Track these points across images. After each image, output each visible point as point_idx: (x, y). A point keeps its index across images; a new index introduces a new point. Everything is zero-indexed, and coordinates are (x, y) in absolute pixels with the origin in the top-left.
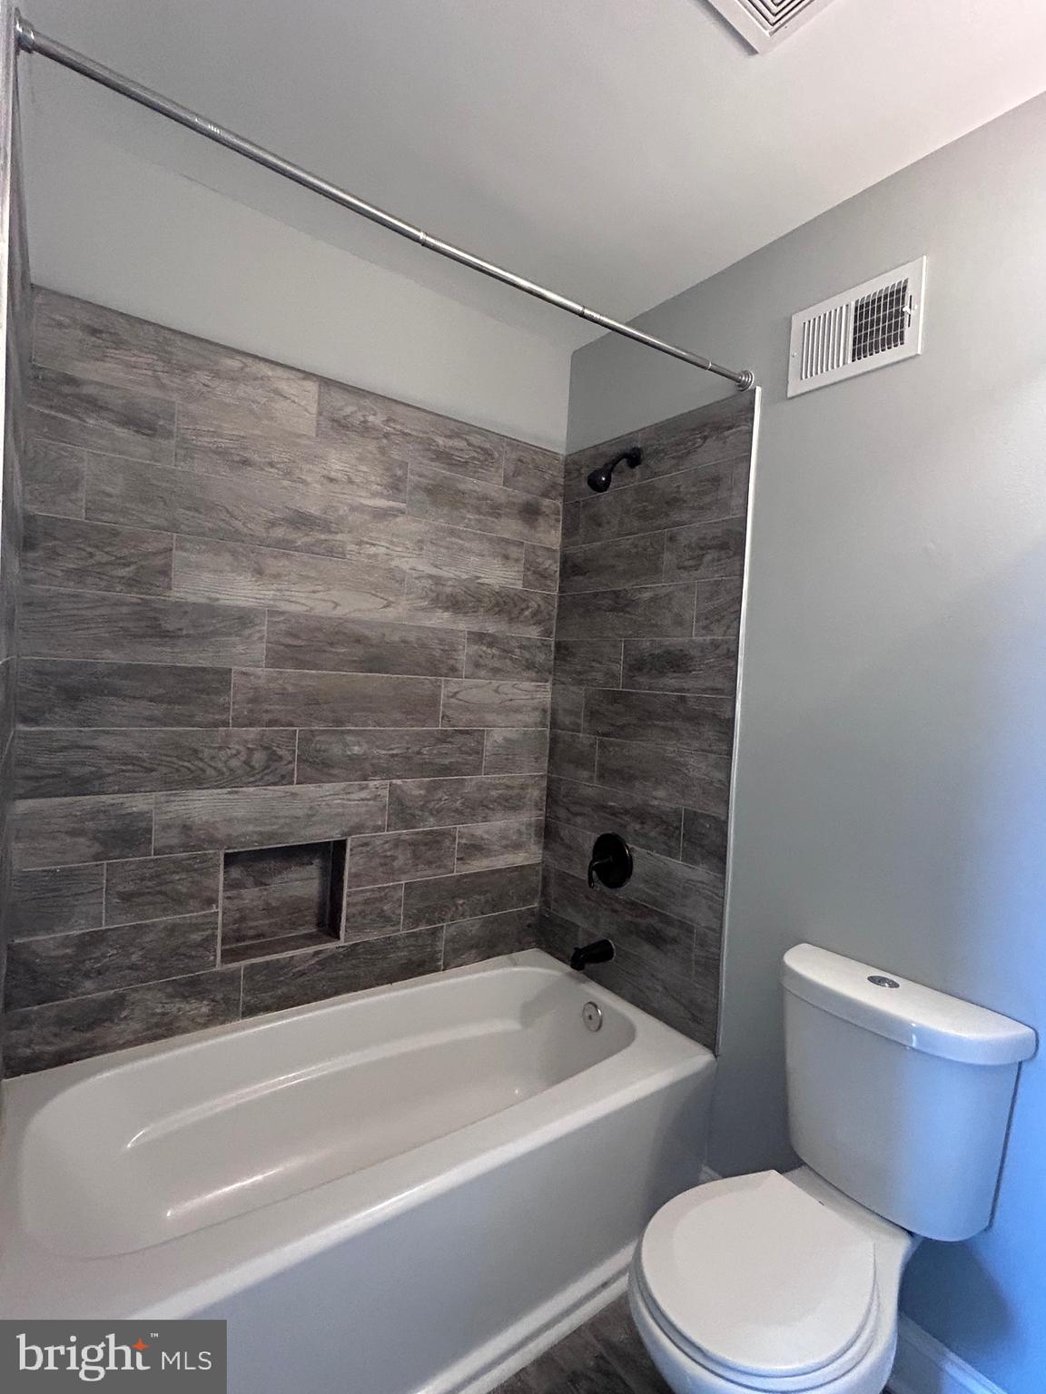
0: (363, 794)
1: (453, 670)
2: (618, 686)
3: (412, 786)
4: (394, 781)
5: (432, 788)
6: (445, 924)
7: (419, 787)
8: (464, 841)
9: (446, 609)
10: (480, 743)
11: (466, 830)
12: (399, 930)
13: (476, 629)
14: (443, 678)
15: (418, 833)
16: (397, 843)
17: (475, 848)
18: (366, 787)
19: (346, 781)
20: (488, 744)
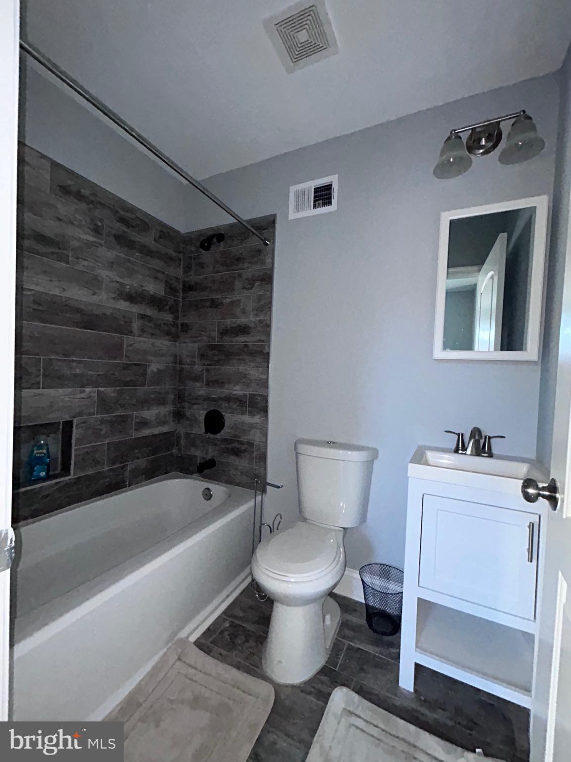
0: (83, 395)
1: (130, 333)
2: (215, 342)
3: (110, 391)
4: (100, 389)
5: (120, 393)
6: (129, 463)
7: (114, 392)
8: (137, 420)
9: (126, 300)
10: (145, 370)
11: (138, 415)
12: (104, 468)
13: (142, 312)
14: (125, 336)
15: (113, 416)
16: (102, 421)
17: (144, 424)
18: (84, 391)
19: (72, 388)
20: (149, 371)
